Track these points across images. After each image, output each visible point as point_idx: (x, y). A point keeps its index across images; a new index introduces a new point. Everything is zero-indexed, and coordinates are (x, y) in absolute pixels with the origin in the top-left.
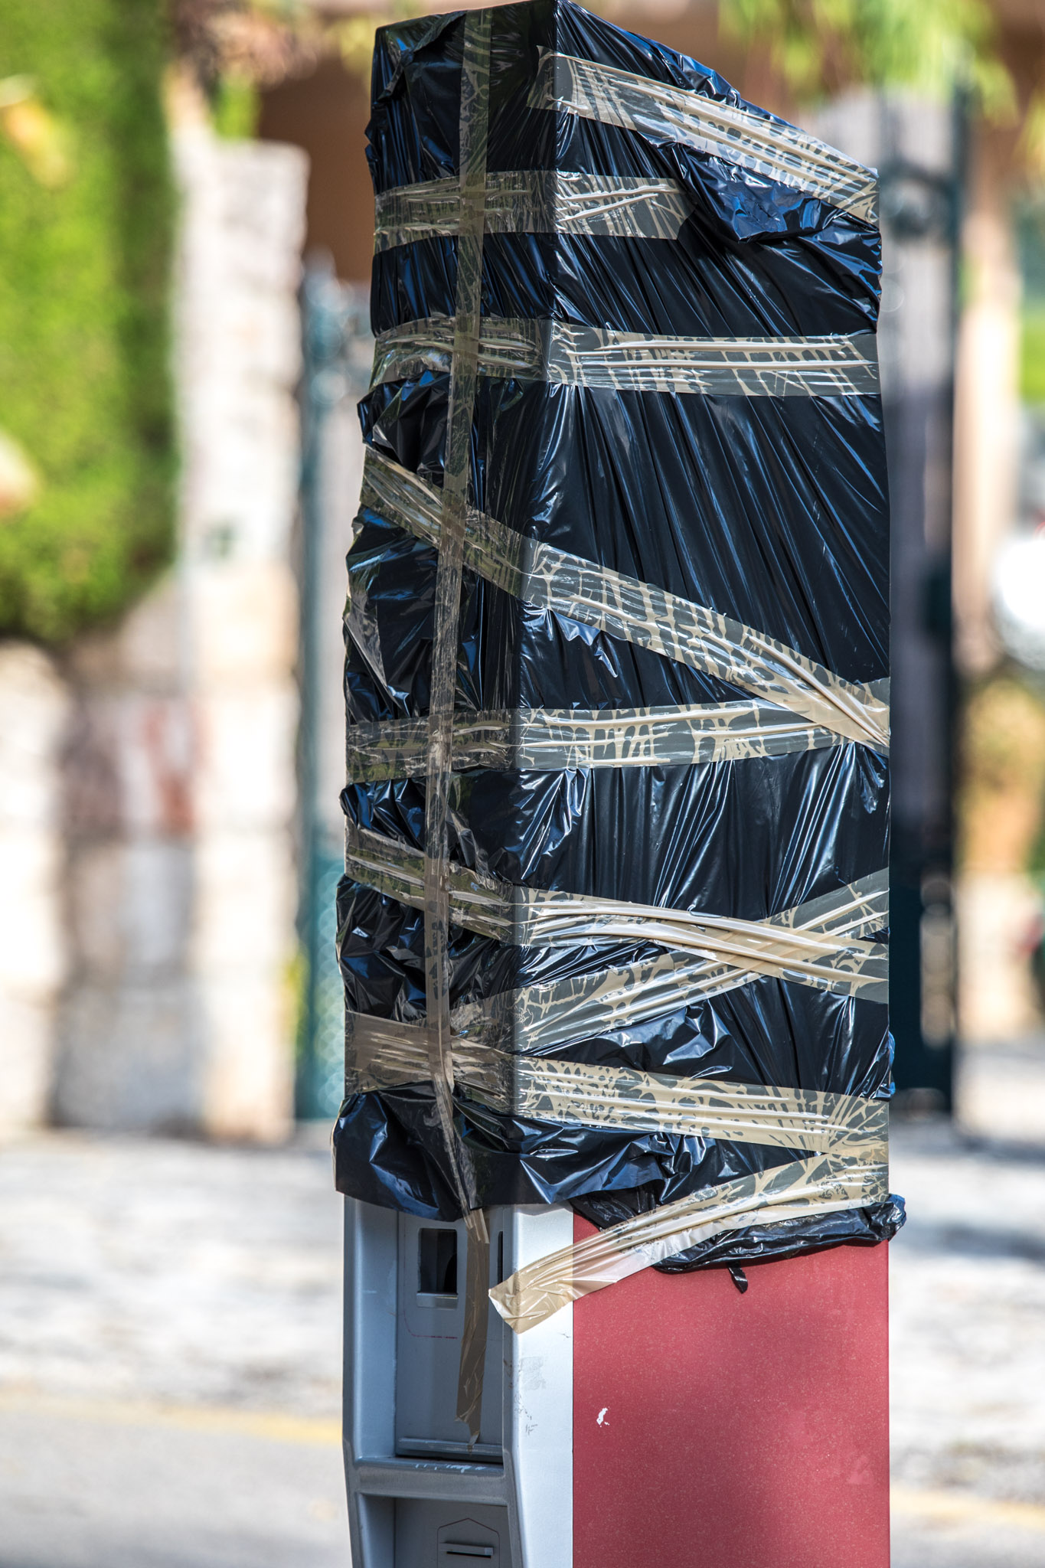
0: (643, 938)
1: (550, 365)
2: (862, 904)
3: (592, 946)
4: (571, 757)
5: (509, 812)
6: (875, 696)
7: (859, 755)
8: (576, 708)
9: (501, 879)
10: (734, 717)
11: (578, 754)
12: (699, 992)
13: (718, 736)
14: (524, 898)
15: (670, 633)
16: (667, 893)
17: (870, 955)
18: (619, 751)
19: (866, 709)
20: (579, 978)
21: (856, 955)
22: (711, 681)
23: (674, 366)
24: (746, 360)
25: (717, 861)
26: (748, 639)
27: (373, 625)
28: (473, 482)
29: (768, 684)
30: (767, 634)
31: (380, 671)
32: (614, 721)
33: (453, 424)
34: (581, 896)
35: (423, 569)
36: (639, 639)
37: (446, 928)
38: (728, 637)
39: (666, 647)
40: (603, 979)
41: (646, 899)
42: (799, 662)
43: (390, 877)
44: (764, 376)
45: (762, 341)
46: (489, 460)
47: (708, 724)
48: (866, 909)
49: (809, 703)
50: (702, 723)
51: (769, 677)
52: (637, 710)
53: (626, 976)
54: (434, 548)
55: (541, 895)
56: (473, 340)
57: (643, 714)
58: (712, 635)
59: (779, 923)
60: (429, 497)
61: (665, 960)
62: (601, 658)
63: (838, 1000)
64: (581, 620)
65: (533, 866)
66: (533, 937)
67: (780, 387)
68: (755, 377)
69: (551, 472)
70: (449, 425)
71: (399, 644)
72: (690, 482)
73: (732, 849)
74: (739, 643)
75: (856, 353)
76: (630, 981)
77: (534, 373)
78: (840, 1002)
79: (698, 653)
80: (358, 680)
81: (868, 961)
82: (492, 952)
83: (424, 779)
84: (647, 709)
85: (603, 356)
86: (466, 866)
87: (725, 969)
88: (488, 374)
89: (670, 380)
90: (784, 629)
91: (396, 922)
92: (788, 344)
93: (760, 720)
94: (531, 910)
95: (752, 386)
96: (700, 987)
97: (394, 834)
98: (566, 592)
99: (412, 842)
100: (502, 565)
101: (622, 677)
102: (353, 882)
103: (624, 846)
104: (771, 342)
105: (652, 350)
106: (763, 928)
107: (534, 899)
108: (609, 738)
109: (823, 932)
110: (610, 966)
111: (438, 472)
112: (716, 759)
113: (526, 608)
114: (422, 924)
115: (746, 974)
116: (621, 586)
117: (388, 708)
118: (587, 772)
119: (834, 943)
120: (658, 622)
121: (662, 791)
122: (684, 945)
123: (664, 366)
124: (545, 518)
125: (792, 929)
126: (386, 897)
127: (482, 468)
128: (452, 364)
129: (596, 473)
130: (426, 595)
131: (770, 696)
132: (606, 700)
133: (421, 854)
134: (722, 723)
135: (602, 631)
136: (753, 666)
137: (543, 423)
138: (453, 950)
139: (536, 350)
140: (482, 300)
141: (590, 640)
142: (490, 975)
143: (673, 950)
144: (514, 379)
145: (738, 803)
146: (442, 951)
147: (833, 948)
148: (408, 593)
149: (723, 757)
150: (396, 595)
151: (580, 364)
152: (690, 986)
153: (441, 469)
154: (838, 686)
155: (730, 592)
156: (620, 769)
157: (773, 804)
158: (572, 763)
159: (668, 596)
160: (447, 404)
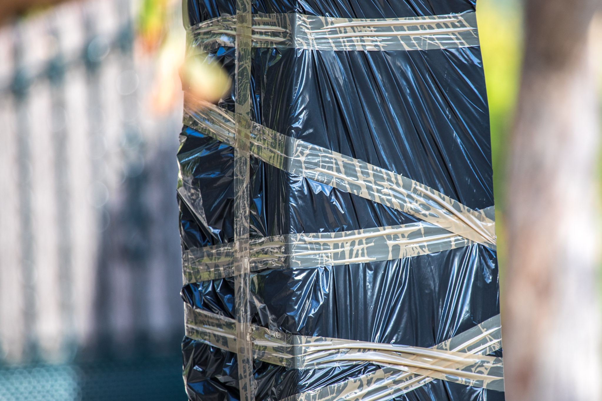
0: (367, 361)
1: (296, 39)
2: (487, 335)
3: (339, 367)
4: (321, 260)
5: (288, 293)
6: (487, 216)
7: (480, 251)
8: (322, 232)
9: (285, 331)
10: (409, 232)
11: (325, 258)
12: (399, 390)
13: (402, 244)
14: (299, 342)
15: (372, 187)
16: (378, 334)
17: (493, 364)
18: (347, 255)
19: (482, 225)
20: (333, 385)
21: (485, 364)
22: (396, 213)
23: (365, 36)
24: (405, 30)
25: (405, 315)
26: (415, 188)
27: (198, 193)
28: (254, 108)
29: (427, 213)
30: (425, 184)
31: (203, 218)
32: (344, 238)
33: (238, 76)
34: (330, 339)
35: (225, 159)
36: (355, 191)
37: (251, 363)
38: (404, 187)
39: (370, 194)
40: (345, 386)
41: (367, 338)
42: (444, 199)
43: (215, 335)
44: (415, 39)
45: (413, 19)
46: (263, 95)
47: (396, 237)
48: (490, 338)
49: (451, 222)
50: (392, 237)
51: (428, 209)
52: (356, 231)
53: (358, 383)
54: (231, 147)
55: (309, 339)
56: (248, 28)
57: (359, 233)
58: (395, 187)
59: (442, 348)
60: (226, 118)
61: (379, 373)
62: (334, 203)
63: (477, 391)
64: (322, 182)
65: (303, 323)
66: (305, 364)
67: (425, 45)
68: (410, 40)
69: (300, 99)
70: (236, 77)
71: (213, 203)
72: (378, 101)
73: (413, 307)
74: (410, 190)
75: (465, 23)
76: (361, 386)
77: (287, 44)
78: (478, 392)
79: (389, 198)
80: (188, 224)
81: (492, 368)
82: (281, 374)
83: (233, 278)
84: (362, 231)
85: (325, 32)
86: (262, 326)
87: (413, 376)
88: (258, 46)
89: (363, 44)
90: (435, 181)
91: (219, 361)
92: (427, 20)
93: (424, 234)
94: (303, 348)
95: (409, 45)
96: (400, 387)
97: (216, 310)
98: (312, 166)
99: (228, 314)
100: (275, 153)
101: (347, 213)
102: (192, 340)
103: (353, 309)
104: (418, 19)
105: (352, 27)
106: (433, 351)
107: (305, 341)
108: (341, 248)
109: (466, 352)
110: (349, 378)
111: (231, 104)
112: (401, 257)
113: (291, 176)
114: (236, 361)
115: (425, 378)
116: (343, 161)
117: (208, 238)
118: (331, 268)
119: (473, 358)
120: (364, 181)
121: (372, 276)
122: (389, 363)
123: (360, 36)
124: (298, 125)
125: (449, 352)
126: (213, 347)
127: (258, 100)
128: (236, 42)
129: (326, 99)
130: (229, 173)
131: (429, 219)
132: (339, 227)
133: (233, 321)
134: (403, 236)
135: (334, 188)
136: (419, 203)
137: (295, 71)
138: (256, 375)
139: (287, 31)
140: (252, 5)
141: (328, 193)
142: (281, 387)
143: (384, 367)
144: (275, 48)
145: (415, 281)
146: (250, 375)
147: (471, 361)
148: (218, 173)
149: (405, 255)
150: (210, 174)
151: (313, 37)
152: (394, 387)
153: (233, 102)
154: (466, 211)
155: (403, 162)
156: (348, 265)
157: (434, 281)
158: (322, 263)
159: (370, 166)
160: (234, 65)
